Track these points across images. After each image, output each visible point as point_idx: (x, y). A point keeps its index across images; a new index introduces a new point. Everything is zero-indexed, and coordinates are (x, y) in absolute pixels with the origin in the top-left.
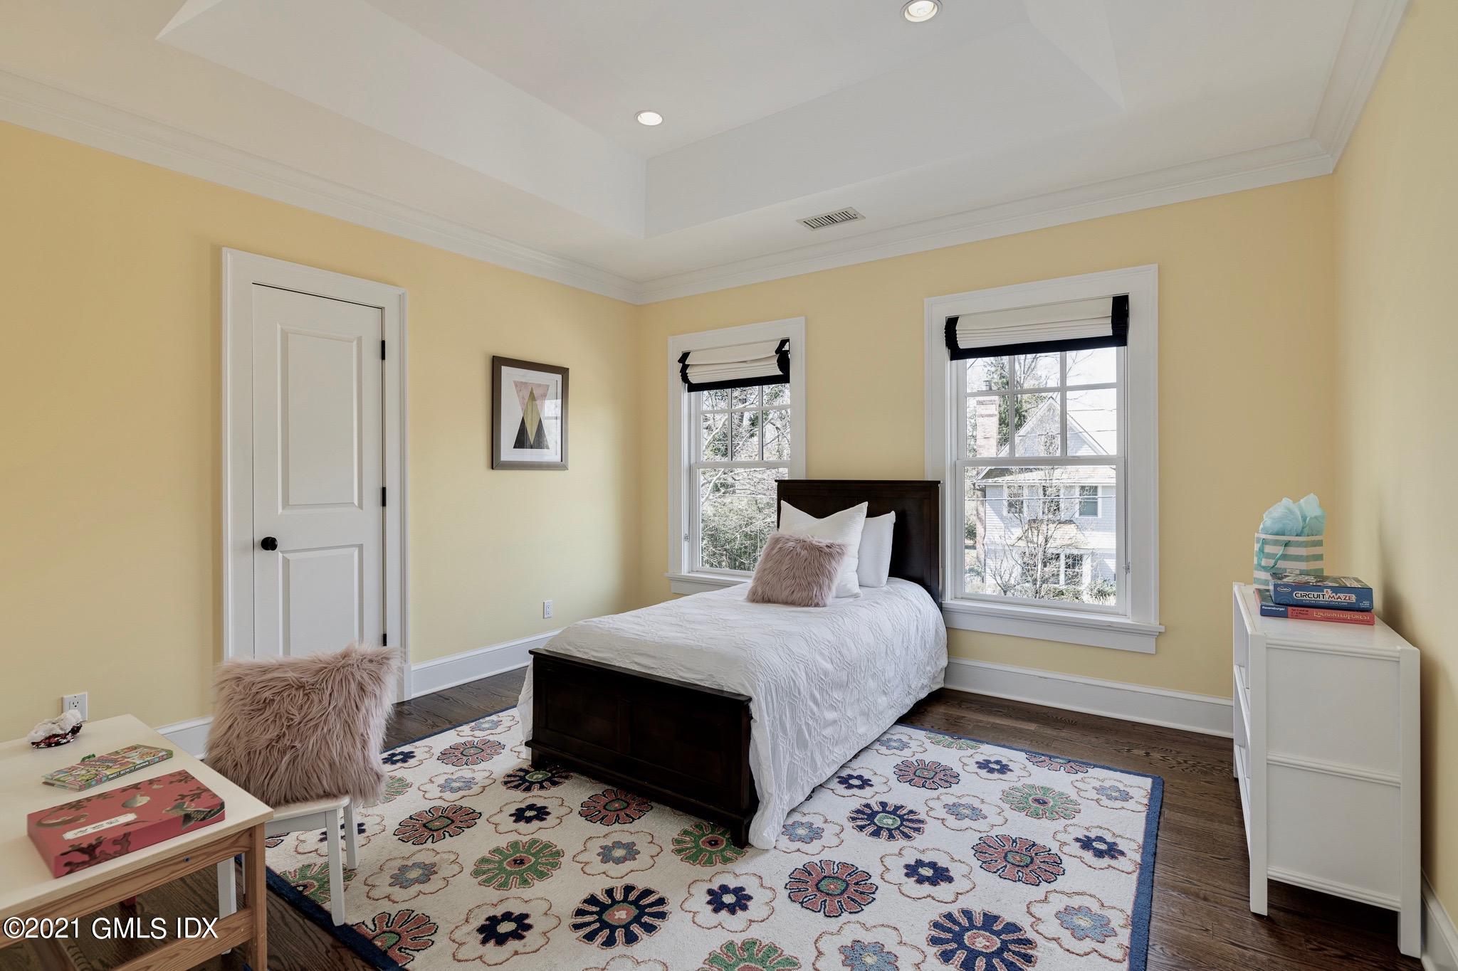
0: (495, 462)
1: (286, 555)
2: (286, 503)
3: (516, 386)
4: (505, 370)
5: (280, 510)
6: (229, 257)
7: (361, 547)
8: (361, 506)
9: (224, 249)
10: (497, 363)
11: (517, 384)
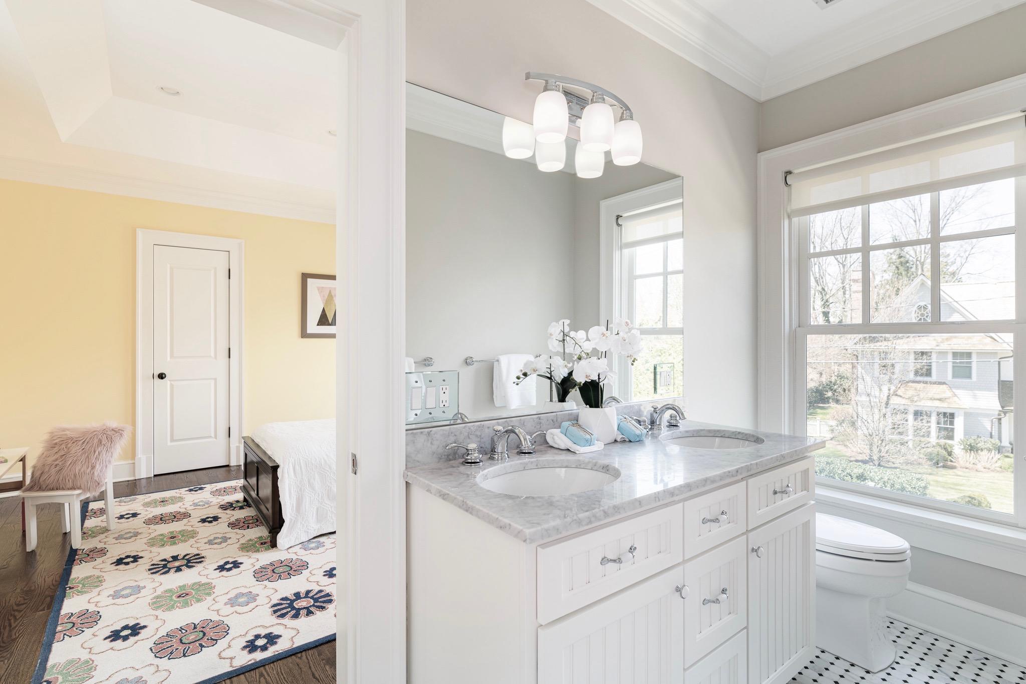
0: (304, 334)
1: (172, 382)
2: (172, 356)
3: (318, 290)
4: (310, 281)
5: (169, 359)
6: (140, 233)
7: (215, 379)
8: (216, 358)
9: (137, 229)
10: (305, 277)
11: (319, 288)
